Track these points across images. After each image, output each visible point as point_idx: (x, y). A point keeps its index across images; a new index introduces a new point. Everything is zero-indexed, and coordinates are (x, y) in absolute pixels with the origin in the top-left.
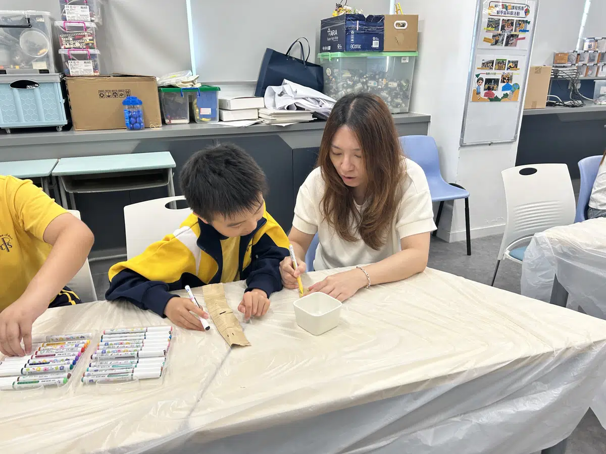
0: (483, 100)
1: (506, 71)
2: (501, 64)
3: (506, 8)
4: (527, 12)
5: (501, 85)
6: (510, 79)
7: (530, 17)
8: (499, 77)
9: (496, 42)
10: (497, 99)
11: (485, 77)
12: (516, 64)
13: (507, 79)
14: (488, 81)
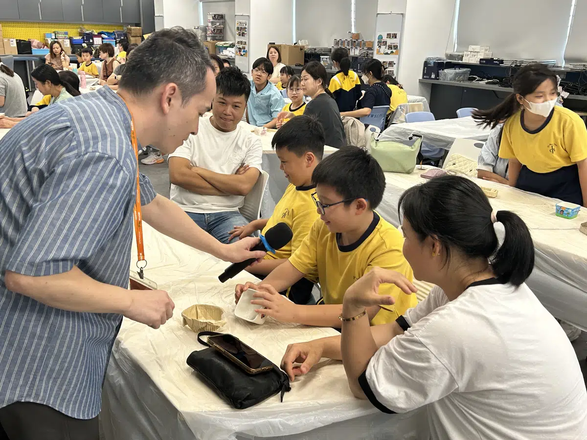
0: (238, 55)
1: (243, 45)
2: (241, 42)
3: (241, 23)
4: (246, 25)
5: (242, 50)
6: (245, 48)
7: (247, 27)
8: (241, 47)
9: (239, 35)
10: (241, 55)
11: (238, 47)
12: (245, 42)
13: (244, 48)
14: (239, 48)
